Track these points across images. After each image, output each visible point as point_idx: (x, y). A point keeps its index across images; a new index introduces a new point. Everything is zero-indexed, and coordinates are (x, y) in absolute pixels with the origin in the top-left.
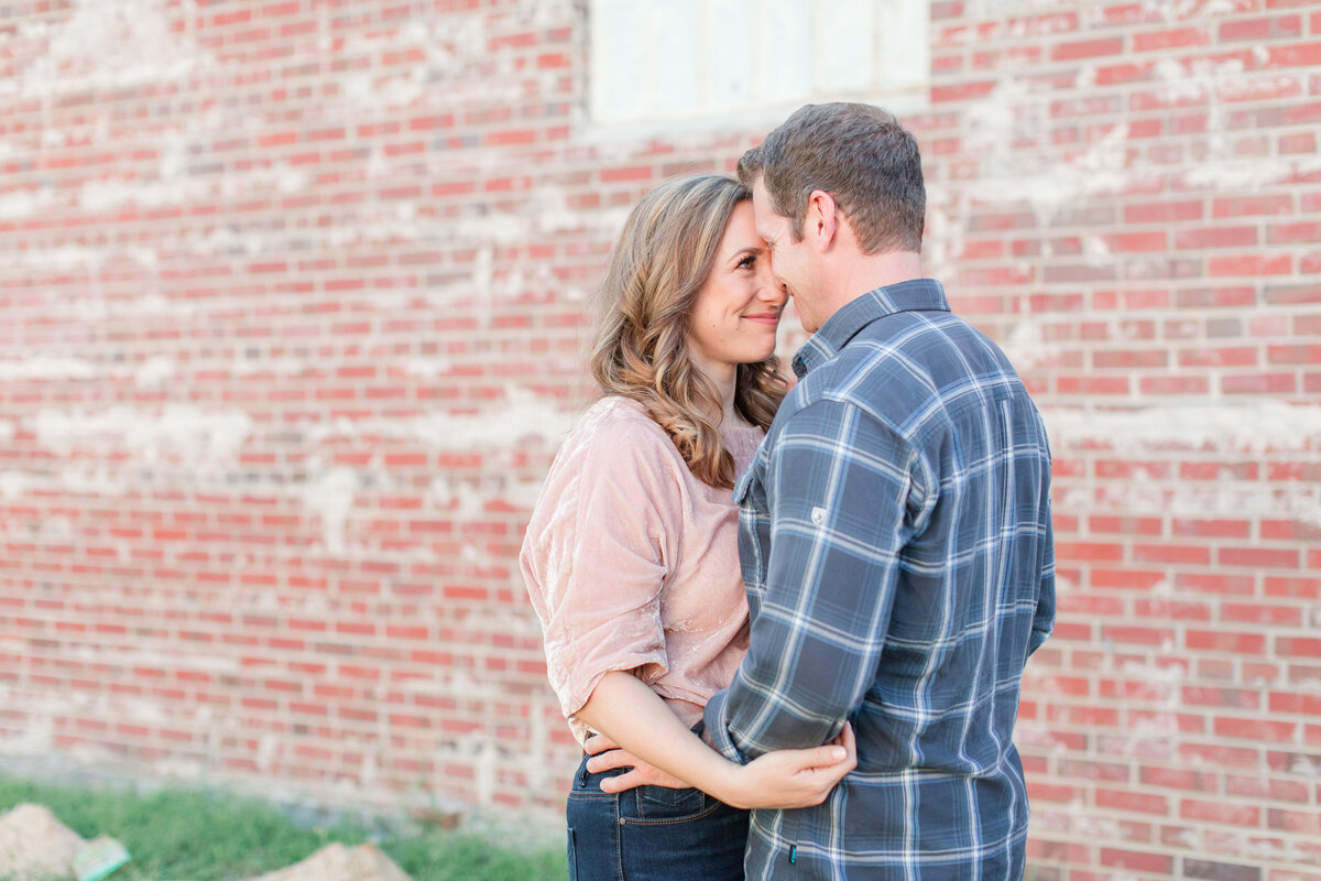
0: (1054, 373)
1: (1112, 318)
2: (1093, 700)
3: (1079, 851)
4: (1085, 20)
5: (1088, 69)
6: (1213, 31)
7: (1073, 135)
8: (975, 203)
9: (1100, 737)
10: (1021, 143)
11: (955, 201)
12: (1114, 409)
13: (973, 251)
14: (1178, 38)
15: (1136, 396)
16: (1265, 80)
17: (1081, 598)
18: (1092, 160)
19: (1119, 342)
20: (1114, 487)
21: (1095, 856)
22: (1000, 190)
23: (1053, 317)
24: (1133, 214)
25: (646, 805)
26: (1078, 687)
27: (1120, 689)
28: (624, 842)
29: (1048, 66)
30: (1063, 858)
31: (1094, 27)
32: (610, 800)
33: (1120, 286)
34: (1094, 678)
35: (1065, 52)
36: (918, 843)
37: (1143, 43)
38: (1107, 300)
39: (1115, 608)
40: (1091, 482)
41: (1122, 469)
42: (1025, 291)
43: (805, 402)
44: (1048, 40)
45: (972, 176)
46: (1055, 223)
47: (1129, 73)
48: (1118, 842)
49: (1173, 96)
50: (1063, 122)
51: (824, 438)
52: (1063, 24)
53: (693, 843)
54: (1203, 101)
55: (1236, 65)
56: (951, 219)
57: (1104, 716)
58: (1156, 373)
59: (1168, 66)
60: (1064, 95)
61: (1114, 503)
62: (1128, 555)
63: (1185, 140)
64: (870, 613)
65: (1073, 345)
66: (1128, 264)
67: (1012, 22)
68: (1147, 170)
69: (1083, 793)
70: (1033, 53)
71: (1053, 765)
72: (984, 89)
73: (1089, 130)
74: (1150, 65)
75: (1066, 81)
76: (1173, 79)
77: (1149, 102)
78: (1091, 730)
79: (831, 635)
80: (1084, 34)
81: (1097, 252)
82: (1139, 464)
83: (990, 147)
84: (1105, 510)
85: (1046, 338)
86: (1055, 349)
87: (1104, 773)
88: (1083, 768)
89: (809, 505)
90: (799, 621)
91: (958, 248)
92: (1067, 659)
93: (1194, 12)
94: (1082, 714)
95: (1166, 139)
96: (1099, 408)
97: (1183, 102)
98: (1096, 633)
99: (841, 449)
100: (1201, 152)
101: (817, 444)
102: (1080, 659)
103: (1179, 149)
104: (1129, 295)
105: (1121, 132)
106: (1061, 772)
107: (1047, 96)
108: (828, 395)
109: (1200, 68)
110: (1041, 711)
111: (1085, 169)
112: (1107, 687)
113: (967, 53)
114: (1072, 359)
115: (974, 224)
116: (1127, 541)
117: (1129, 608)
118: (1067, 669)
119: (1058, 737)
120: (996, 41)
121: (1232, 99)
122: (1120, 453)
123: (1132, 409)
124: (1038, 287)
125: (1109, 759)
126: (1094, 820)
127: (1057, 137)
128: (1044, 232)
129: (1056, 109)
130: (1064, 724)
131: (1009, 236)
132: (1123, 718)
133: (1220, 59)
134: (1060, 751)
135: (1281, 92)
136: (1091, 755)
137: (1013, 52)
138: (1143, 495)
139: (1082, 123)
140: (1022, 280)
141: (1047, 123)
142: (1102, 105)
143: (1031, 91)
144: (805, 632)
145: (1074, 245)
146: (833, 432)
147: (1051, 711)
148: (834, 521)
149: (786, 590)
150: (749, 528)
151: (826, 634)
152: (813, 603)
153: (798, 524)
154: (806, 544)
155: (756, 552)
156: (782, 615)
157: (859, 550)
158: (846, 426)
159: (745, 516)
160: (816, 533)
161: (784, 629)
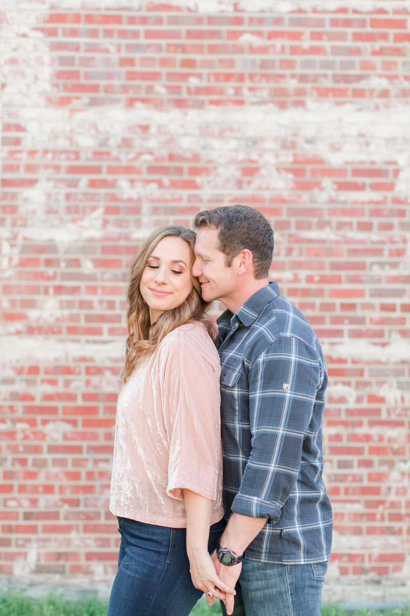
0: (65, 325)
1: (95, 299)
2: (83, 482)
3: (75, 555)
4: (83, 155)
5: (84, 179)
6: (144, 169)
7: (77, 210)
8: (25, 239)
9: (85, 499)
10: (50, 212)
11: (15, 237)
12: (95, 342)
13: (24, 263)
14: (128, 170)
15: (106, 337)
16: (168, 194)
17: (77, 433)
18: (86, 223)
19: (98, 310)
20: (95, 380)
21: (83, 557)
22: (39, 233)
23: (65, 297)
24: (105, 250)
26: (76, 476)
27: (96, 475)
29: (64, 175)
30: (66, 560)
31: (87, 159)
33: (99, 284)
34: (83, 471)
35: (72, 170)
37: (111, 170)
38: (93, 290)
39: (95, 437)
40: (84, 377)
41: (99, 371)
42: (51, 284)
43: (273, 339)
44: (64, 163)
45: (25, 225)
46: (67, 252)
47: (104, 183)
48: (94, 548)
49: (125, 196)
50: (72, 203)
51: (285, 354)
52: (72, 156)
54: (139, 200)
55: (154, 186)
56: (12, 246)
57: (88, 489)
58: (116, 325)
59: (123, 182)
60: (72, 190)
61: (95, 387)
62: (101, 411)
63: (131, 217)
65: (75, 311)
66: (103, 273)
67: (46, 152)
68: (113, 230)
69: (77, 527)
70: (57, 168)
71: (62, 516)
72: (32, 183)
73: (85, 208)
74: (115, 181)
75: (74, 184)
76: (125, 189)
77: (114, 198)
78: (82, 497)
80: (82, 162)
81: (88, 267)
82: (107, 368)
83: (34, 212)
84: (91, 390)
85: (61, 308)
86: (66, 313)
87: (88, 517)
88: (77, 515)
89: (281, 383)
91: (16, 261)
92: (70, 463)
93: (135, 159)
94: (77, 489)
95: (122, 216)
96: (88, 342)
97: (130, 200)
98: (85, 450)
99: (294, 357)
100: (138, 224)
101: (283, 357)
102: (76, 463)
103: (128, 221)
104: (103, 288)
105: (100, 211)
106: (66, 518)
107: (63, 190)
108: (283, 335)
109: (138, 185)
110: (57, 490)
111: (82, 227)
112: (90, 475)
113: (22, 164)
114: (74, 318)
115: (24, 249)
116: (101, 405)
117: (102, 437)
118: (70, 468)
119: (64, 501)
120: (37, 160)
121: (152, 201)
122: (98, 363)
123: (104, 342)
124: (57, 282)
125: (92, 509)
126: (83, 539)
127: (69, 210)
128: (61, 255)
129: (68, 196)
130: (68, 495)
131: (43, 257)
132: (98, 490)
133: (148, 182)
134: (66, 507)
135: (174, 200)
136: (82, 508)
137: (46, 167)
138: (109, 383)
139: (82, 205)
140: (50, 278)
141: (63, 203)
142: (92, 197)
143: (55, 187)
144: (284, 435)
145: (76, 263)
146: (289, 351)
147: (62, 489)
148: (293, 388)
149: (274, 420)
150: (236, 397)
151: (294, 434)
152: (287, 423)
153: (277, 392)
154: (282, 399)
155: (237, 408)
156: (273, 430)
157: (304, 398)
158: (294, 347)
159: (234, 392)
160: (286, 394)
161: (275, 436)
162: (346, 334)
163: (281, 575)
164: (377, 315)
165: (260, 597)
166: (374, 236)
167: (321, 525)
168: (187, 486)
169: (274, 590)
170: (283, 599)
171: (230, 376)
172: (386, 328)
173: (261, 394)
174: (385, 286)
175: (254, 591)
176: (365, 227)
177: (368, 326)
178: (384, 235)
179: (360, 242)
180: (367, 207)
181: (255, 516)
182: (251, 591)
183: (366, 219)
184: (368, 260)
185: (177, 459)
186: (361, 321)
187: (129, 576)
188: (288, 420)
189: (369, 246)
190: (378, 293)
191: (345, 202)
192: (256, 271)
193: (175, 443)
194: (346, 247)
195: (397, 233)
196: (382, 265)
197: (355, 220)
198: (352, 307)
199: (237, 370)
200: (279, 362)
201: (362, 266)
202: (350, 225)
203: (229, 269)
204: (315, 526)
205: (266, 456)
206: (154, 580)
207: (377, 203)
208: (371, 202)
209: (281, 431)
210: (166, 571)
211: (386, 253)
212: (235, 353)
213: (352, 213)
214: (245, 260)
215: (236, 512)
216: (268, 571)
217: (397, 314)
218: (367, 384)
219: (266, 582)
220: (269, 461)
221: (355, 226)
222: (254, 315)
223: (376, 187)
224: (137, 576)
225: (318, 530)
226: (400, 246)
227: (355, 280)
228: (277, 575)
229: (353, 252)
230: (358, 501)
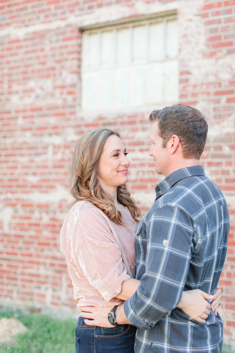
4: (223, 84)
5: (224, 98)
7: (220, 117)
18: (225, 124)
25: (104, 331)
28: (97, 343)
29: (212, 97)
31: (226, 86)
32: (92, 329)
35: (217, 93)
36: (192, 345)
43: (162, 206)
44: (212, 90)
46: (214, 142)
50: (217, 113)
51: (168, 218)
52: (217, 85)
53: (119, 344)
60: (217, 106)
64: (182, 274)
67: (202, 85)
70: (208, 93)
72: (194, 103)
73: (224, 115)
75: (218, 102)
79: (169, 281)
80: (223, 88)
89: (162, 239)
90: (159, 277)
101: (165, 220)
105: (233, 116)
107: (212, 106)
108: (169, 204)
111: (223, 126)
113: (189, 93)
120: (198, 90)
127: (215, 117)
128: (211, 144)
129: (215, 109)
137: (203, 93)
139: (222, 114)
141: (212, 113)
142: (228, 109)
143: (208, 104)
144: (161, 281)
146: (171, 216)
148: (171, 244)
149: (154, 267)
150: (140, 243)
153: (159, 245)
154: (161, 252)
156: (153, 275)
158: (176, 213)
160: (165, 248)
188: (164, 269)
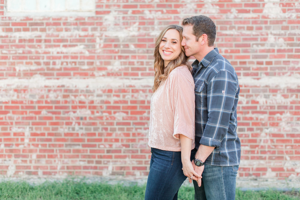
0: (123, 72)
1: (135, 61)
2: (131, 137)
3: (128, 168)
5: (130, 11)
6: (155, 5)
7: (127, 24)
8: (106, 36)
9: (132, 145)
10: (116, 24)
11: (102, 36)
12: (135, 79)
13: (105, 46)
14: (148, 6)
15: (140, 77)
16: (165, 16)
17: (128, 117)
18: (131, 29)
19: (136, 66)
20: (136, 95)
21: (131, 168)
22: (112, 34)
23: (123, 60)
24: (139, 40)
26: (128, 135)
27: (136, 134)
29: (122, 9)
30: (124, 170)
31: (131, 2)
33: (137, 54)
34: (131, 133)
35: (125, 7)
37: (142, 6)
38: (134, 57)
39: (136, 119)
40: (131, 94)
41: (137, 91)
42: (117, 55)
43: (218, 72)
44: (122, 4)
45: (106, 31)
46: (123, 41)
47: (139, 12)
48: (136, 165)
49: (148, 17)
50: (125, 21)
52: (125, 1)
54: (153, 19)
55: (160, 13)
56: (101, 39)
57: (133, 140)
58: (144, 72)
59: (146, 11)
60: (125, 15)
61: (136, 98)
62: (138, 108)
63: (150, 26)
65: (127, 66)
66: (138, 50)
68: (142, 32)
69: (129, 156)
70: (119, 6)
71: (122, 151)
72: (108, 12)
73: (130, 23)
74: (143, 11)
75: (126, 13)
76: (147, 14)
77: (143, 18)
78: (130, 143)
81: (132, 47)
82: (141, 90)
83: (109, 25)
84: (134, 99)
85: (121, 65)
86: (123, 67)
87: (133, 152)
88: (129, 151)
89: (221, 90)
91: (102, 45)
92: (125, 129)
93: (152, 1)
94: (129, 140)
95: (146, 26)
96: (132, 79)
97: (150, 19)
98: (132, 124)
99: (226, 80)
100: (153, 29)
101: (222, 79)
102: (128, 129)
103: (149, 28)
104: (139, 56)
105: (137, 24)
106: (124, 152)
107: (122, 15)
108: (222, 70)
109: (153, 12)
110: (120, 141)
111: (130, 31)
112: (134, 134)
113: (104, 4)
114: (127, 69)
115: (106, 40)
116: (138, 105)
117: (138, 119)
118: (126, 132)
119: (123, 145)
120: (110, 3)
121: (159, 19)
122: (137, 88)
123: (139, 79)
124: (119, 54)
125: (135, 149)
126: (131, 161)
127: (124, 24)
128: (121, 43)
129: (124, 18)
130: (125, 143)
131: (113, 43)
132: (137, 141)
133: (157, 11)
134: (124, 148)
135: (168, 19)
136: (131, 148)
137: (114, 5)
138: (141, 96)
139: (129, 21)
140: (116, 53)
141: (122, 21)
142: (133, 18)
143: (118, 14)
144: (223, 112)
145: (127, 46)
146: (224, 77)
147: (122, 140)
148: (226, 92)
149: (218, 106)
150: (202, 97)
151: (227, 112)
152: (224, 107)
153: (219, 94)
154: (221, 97)
155: (202, 101)
156: (218, 110)
157: (231, 96)
158: (226, 75)
159: (201, 94)
160: (223, 95)
161: (218, 112)
162: (242, 74)
163: (219, 170)
164: (255, 66)
165: (211, 179)
166: (254, 32)
167: (236, 150)
168: (181, 133)
169: (216, 176)
170: (220, 180)
171: (199, 88)
172: (259, 72)
173: (212, 95)
174: (259, 54)
175: (208, 177)
176: (250, 29)
177: (251, 71)
178: (258, 32)
179: (248, 35)
180: (251, 20)
181: (210, 146)
182: (206, 177)
183: (250, 25)
184: (251, 43)
185: (177, 122)
186: (248, 69)
187: (156, 171)
188: (224, 106)
189: (252, 37)
190: (256, 57)
191: (241, 18)
192: (209, 43)
193: (176, 116)
194: (242, 37)
195: (264, 31)
196: (257, 45)
197: (245, 26)
198: (244, 63)
199: (202, 85)
200: (220, 81)
201: (249, 46)
202: (244, 28)
203: (197, 43)
204: (233, 150)
205: (215, 121)
206: (166, 172)
207: (255, 18)
208: (252, 18)
209: (221, 110)
210: (171, 169)
211: (259, 40)
212: (201, 78)
213: (244, 23)
214: (204, 38)
215: (202, 144)
216: (214, 169)
217: (264, 66)
218: (251, 96)
219: (213, 173)
220: (216, 123)
221: (246, 28)
222: (209, 62)
223: (255, 11)
224: (159, 170)
225: (235, 152)
226: (265, 37)
227: (246, 51)
228: (218, 170)
229: (245, 39)
230: (247, 146)
